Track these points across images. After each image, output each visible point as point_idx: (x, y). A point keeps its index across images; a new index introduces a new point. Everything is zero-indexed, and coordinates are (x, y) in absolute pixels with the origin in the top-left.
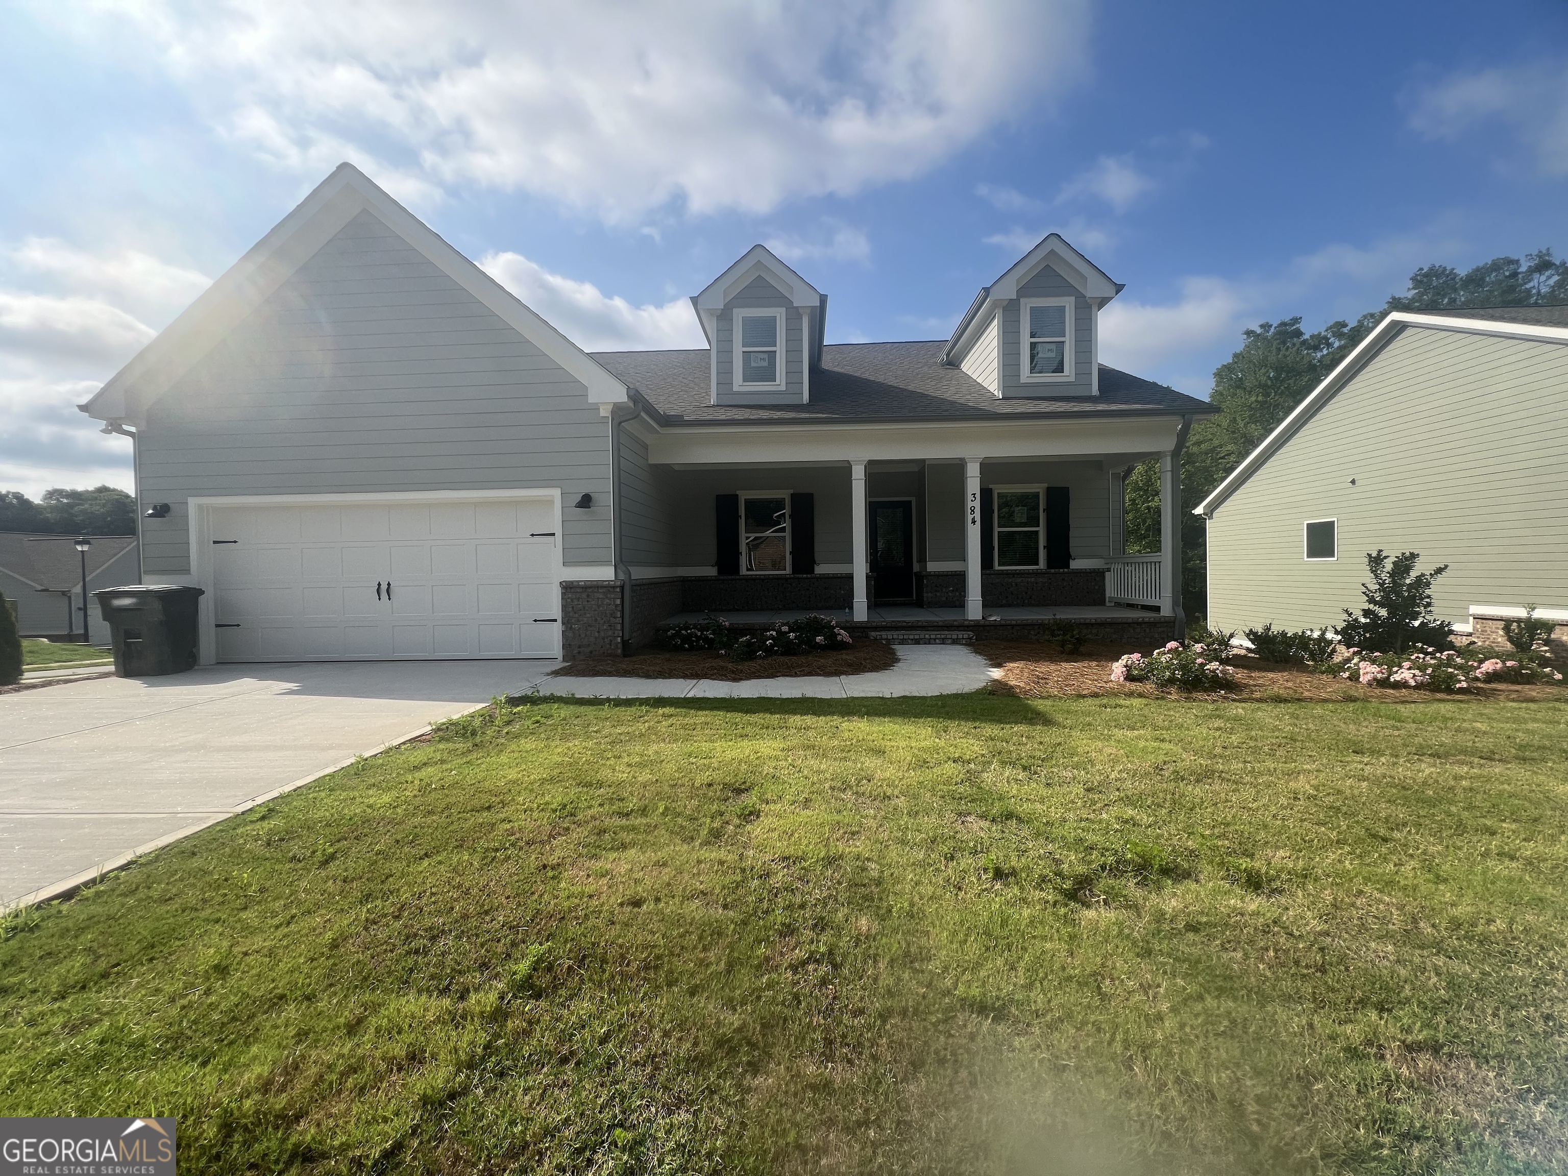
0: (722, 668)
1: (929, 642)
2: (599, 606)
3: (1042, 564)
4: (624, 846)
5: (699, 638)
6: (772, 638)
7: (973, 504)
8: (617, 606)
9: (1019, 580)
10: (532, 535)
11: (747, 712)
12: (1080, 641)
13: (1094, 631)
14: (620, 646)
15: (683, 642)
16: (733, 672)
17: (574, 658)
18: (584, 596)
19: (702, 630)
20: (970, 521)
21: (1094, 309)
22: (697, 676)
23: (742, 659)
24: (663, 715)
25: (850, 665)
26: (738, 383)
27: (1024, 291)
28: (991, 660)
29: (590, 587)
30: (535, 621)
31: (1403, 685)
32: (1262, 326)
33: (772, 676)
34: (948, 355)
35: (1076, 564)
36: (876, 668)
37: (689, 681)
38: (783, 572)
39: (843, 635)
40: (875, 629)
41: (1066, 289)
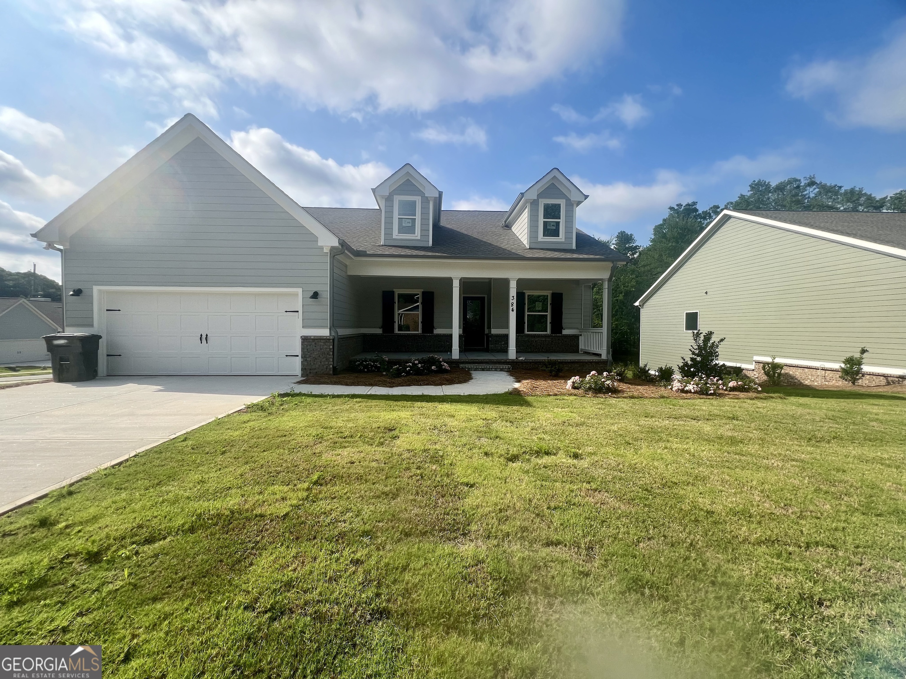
0: (385, 381)
1: (489, 370)
2: (321, 349)
3: (549, 332)
4: (345, 447)
5: (372, 366)
6: (409, 366)
7: (513, 301)
8: (330, 349)
9: (537, 339)
10: (286, 312)
11: (396, 401)
12: (559, 370)
13: (570, 366)
14: (332, 369)
15: (364, 368)
16: (390, 383)
17: (307, 375)
18: (313, 344)
19: (374, 362)
20: (511, 310)
21: (575, 206)
22: (372, 385)
23: (394, 377)
24: (356, 402)
25: (447, 381)
26: (396, 234)
27: (541, 195)
28: (517, 379)
29: (317, 339)
30: (287, 356)
31: (689, 392)
32: (677, 205)
33: (409, 385)
34: (505, 222)
35: (565, 332)
36: (460, 382)
37: (367, 387)
38: (417, 332)
39: (446, 366)
40: (463, 363)
41: (562, 196)
